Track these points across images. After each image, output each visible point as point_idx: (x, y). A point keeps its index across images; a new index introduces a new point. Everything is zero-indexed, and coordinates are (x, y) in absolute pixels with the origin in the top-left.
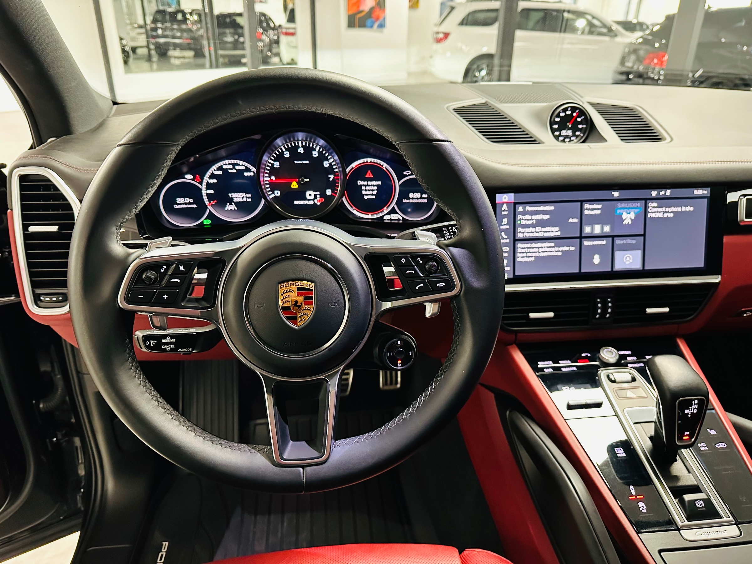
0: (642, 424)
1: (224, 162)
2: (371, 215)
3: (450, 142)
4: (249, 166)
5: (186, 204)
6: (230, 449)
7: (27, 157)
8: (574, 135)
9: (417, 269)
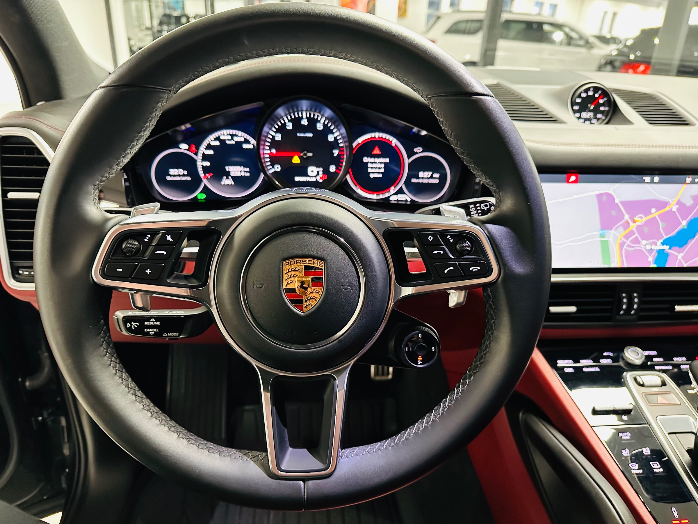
0: (677, 435)
1: (222, 132)
2: (377, 194)
3: (493, 97)
4: (249, 138)
5: (180, 176)
6: (218, 455)
8: (595, 117)
9: (447, 249)
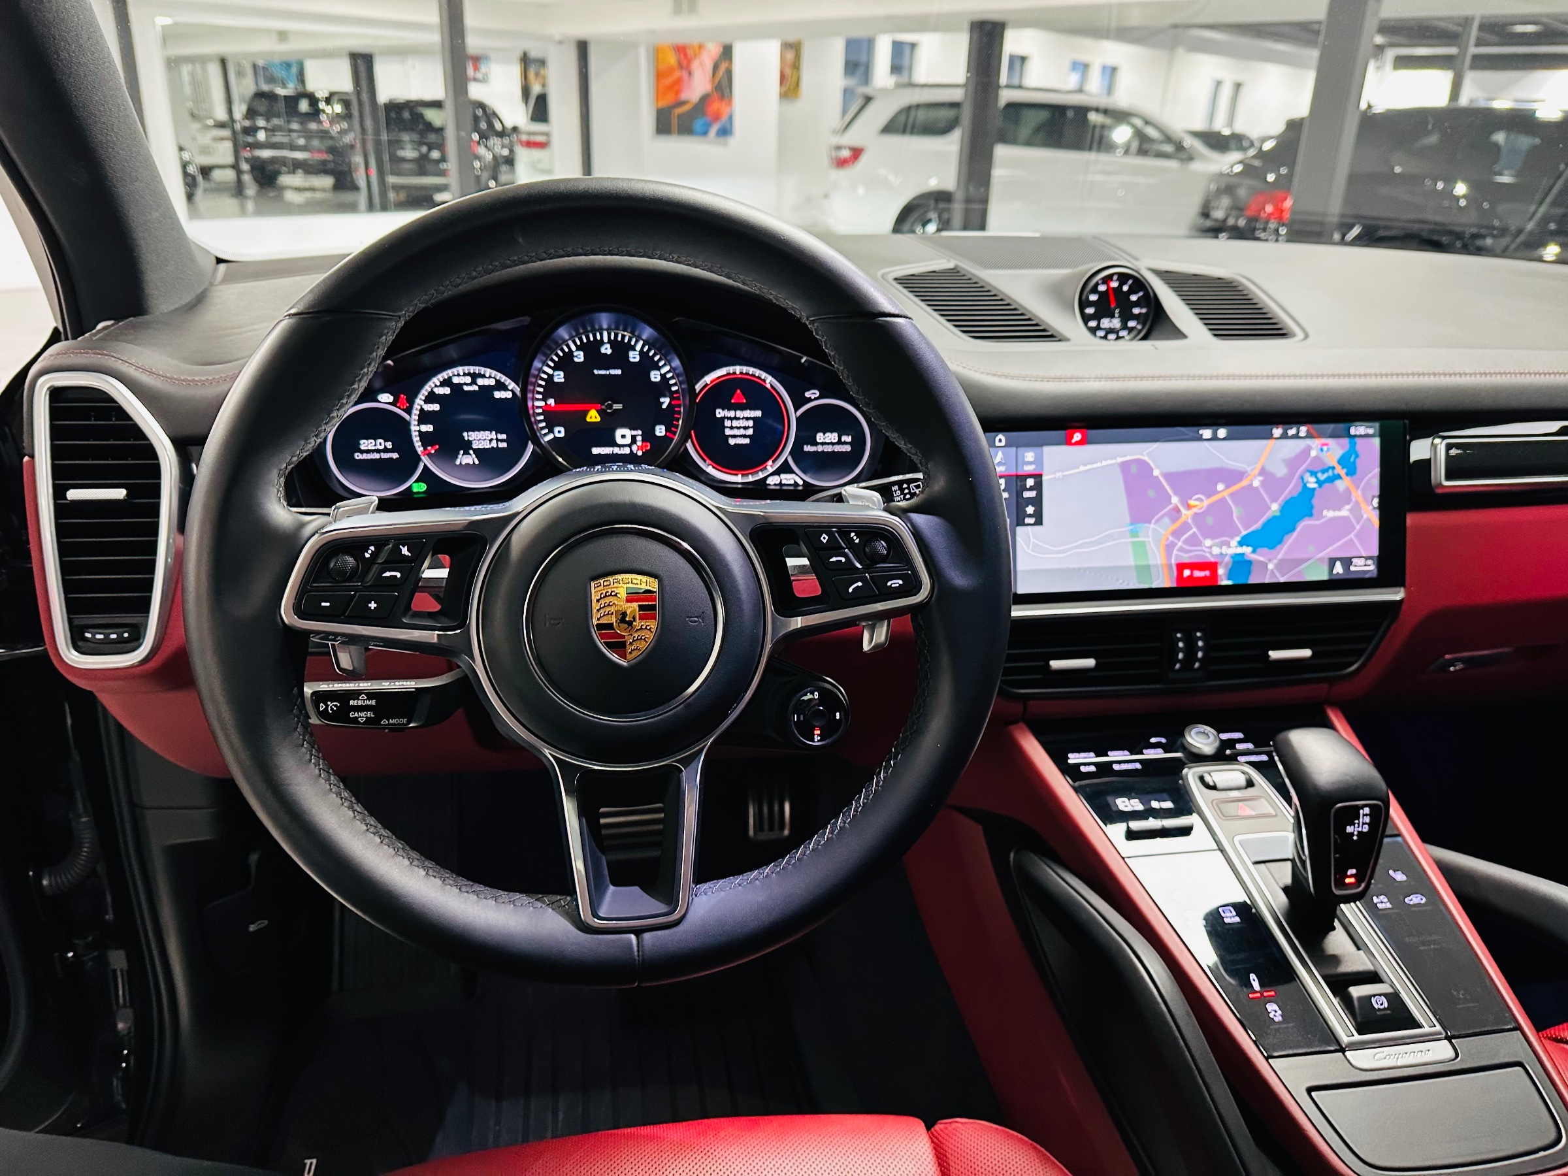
0: (1268, 864)
1: (455, 370)
2: (743, 475)
3: (907, 318)
4: (504, 379)
5: (378, 451)
6: (494, 902)
7: (65, 354)
8: (1124, 327)
9: (851, 555)
